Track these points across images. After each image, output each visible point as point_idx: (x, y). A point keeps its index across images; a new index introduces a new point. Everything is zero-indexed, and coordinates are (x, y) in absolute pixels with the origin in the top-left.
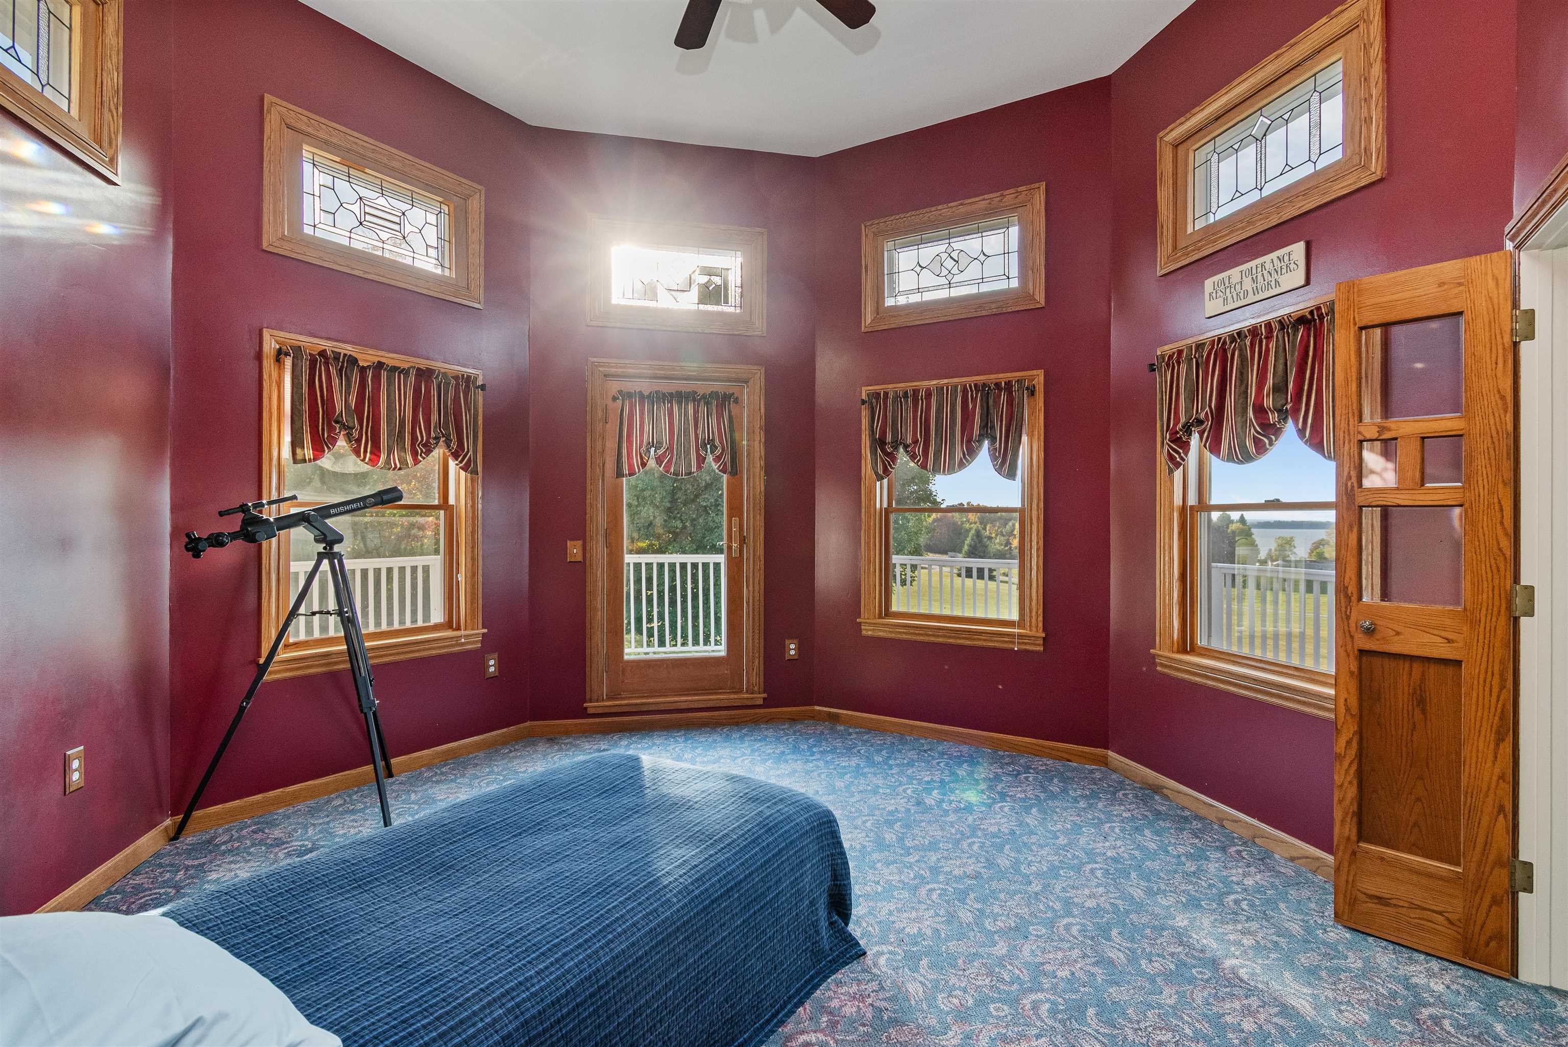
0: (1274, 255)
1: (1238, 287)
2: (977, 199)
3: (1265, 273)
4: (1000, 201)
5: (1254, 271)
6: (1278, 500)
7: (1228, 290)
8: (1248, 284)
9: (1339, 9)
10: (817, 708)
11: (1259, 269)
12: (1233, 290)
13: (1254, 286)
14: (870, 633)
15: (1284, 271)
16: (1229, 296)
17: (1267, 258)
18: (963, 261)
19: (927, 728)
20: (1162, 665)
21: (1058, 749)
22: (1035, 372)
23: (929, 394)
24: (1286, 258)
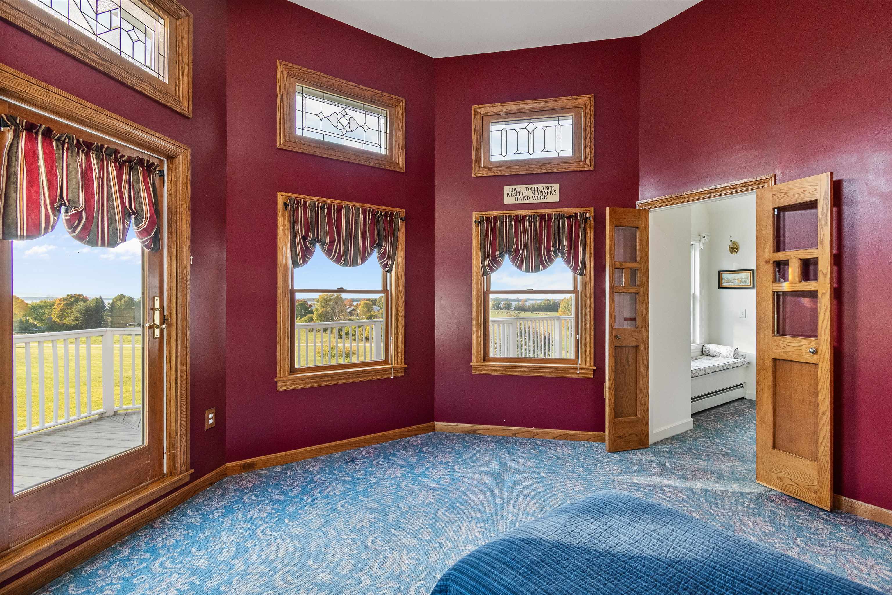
0: (544, 185)
1: (524, 194)
2: (367, 89)
3: (539, 192)
4: (380, 97)
5: (533, 189)
6: (532, 289)
7: (518, 194)
8: (529, 194)
9: (575, 97)
10: (229, 465)
11: (536, 189)
12: (521, 195)
13: (533, 196)
14: (285, 388)
15: (549, 193)
16: (519, 197)
17: (541, 186)
18: (353, 126)
19: (333, 446)
20: (476, 370)
21: (411, 431)
22: (400, 210)
23: (340, 210)
24: (550, 188)
